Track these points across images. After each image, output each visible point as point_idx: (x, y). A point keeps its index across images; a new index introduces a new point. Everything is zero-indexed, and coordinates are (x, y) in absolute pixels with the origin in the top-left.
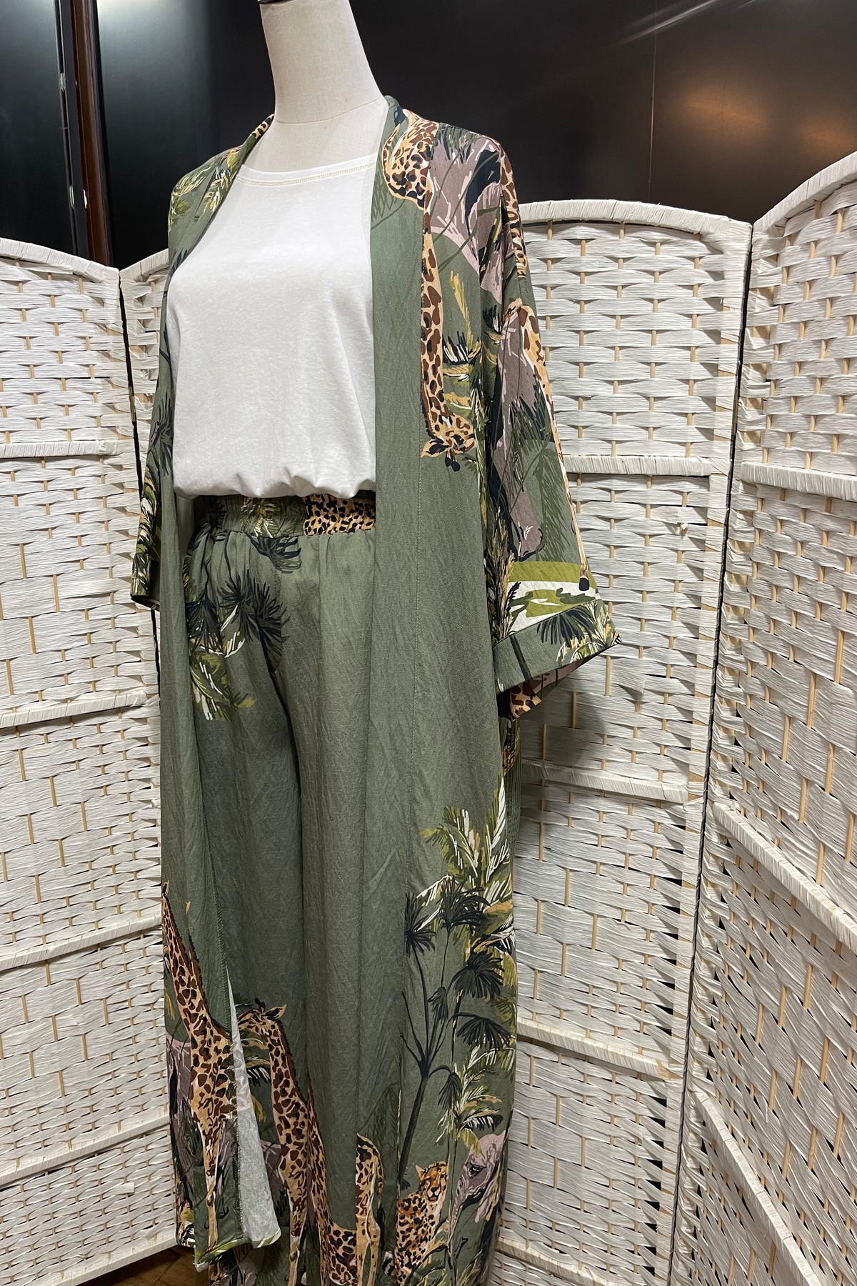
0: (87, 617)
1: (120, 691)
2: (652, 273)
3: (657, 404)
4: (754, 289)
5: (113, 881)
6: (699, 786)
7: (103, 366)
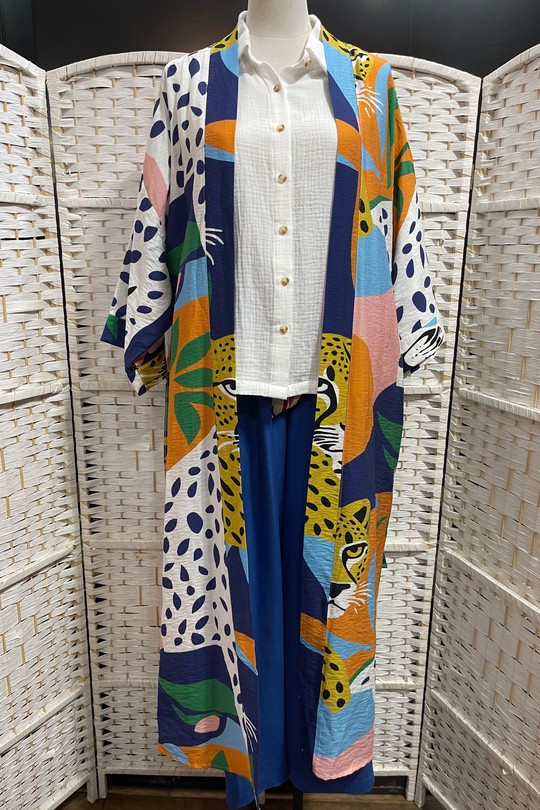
0: (24, 327)
1: (45, 382)
2: (429, 100)
3: (429, 173)
4: (485, 112)
5: (40, 525)
6: (448, 382)
7: (33, 140)
